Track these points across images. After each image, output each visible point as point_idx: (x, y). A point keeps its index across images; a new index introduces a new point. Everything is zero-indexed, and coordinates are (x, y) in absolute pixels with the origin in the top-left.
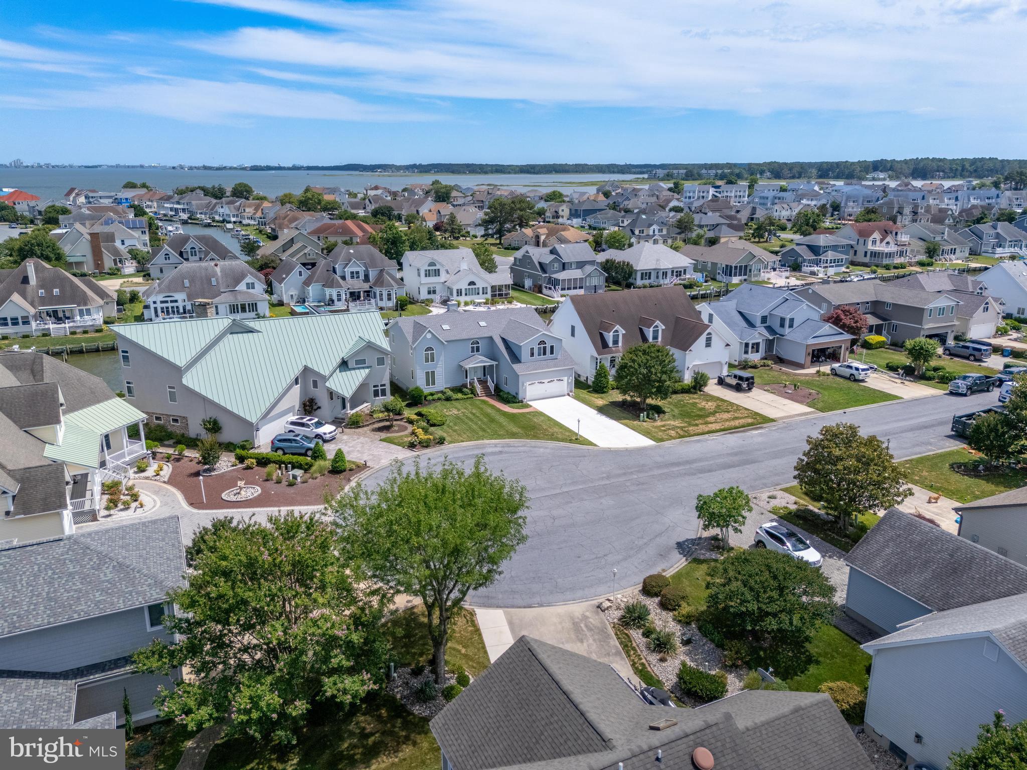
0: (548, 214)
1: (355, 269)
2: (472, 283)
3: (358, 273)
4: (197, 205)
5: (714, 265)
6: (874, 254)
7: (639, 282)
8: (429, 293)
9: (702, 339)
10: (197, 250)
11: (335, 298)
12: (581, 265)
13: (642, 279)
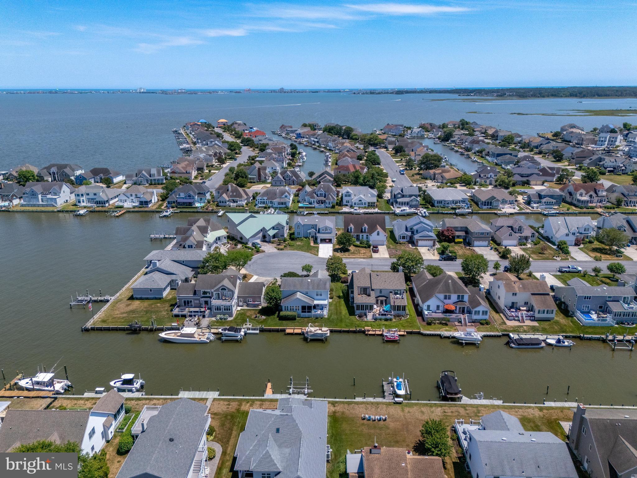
0: (484, 153)
1: (321, 193)
2: (360, 201)
4: (322, 141)
5: (480, 200)
6: (579, 201)
7: (436, 204)
8: (347, 202)
9: (376, 232)
11: (312, 202)
12: (410, 196)
13: (437, 203)
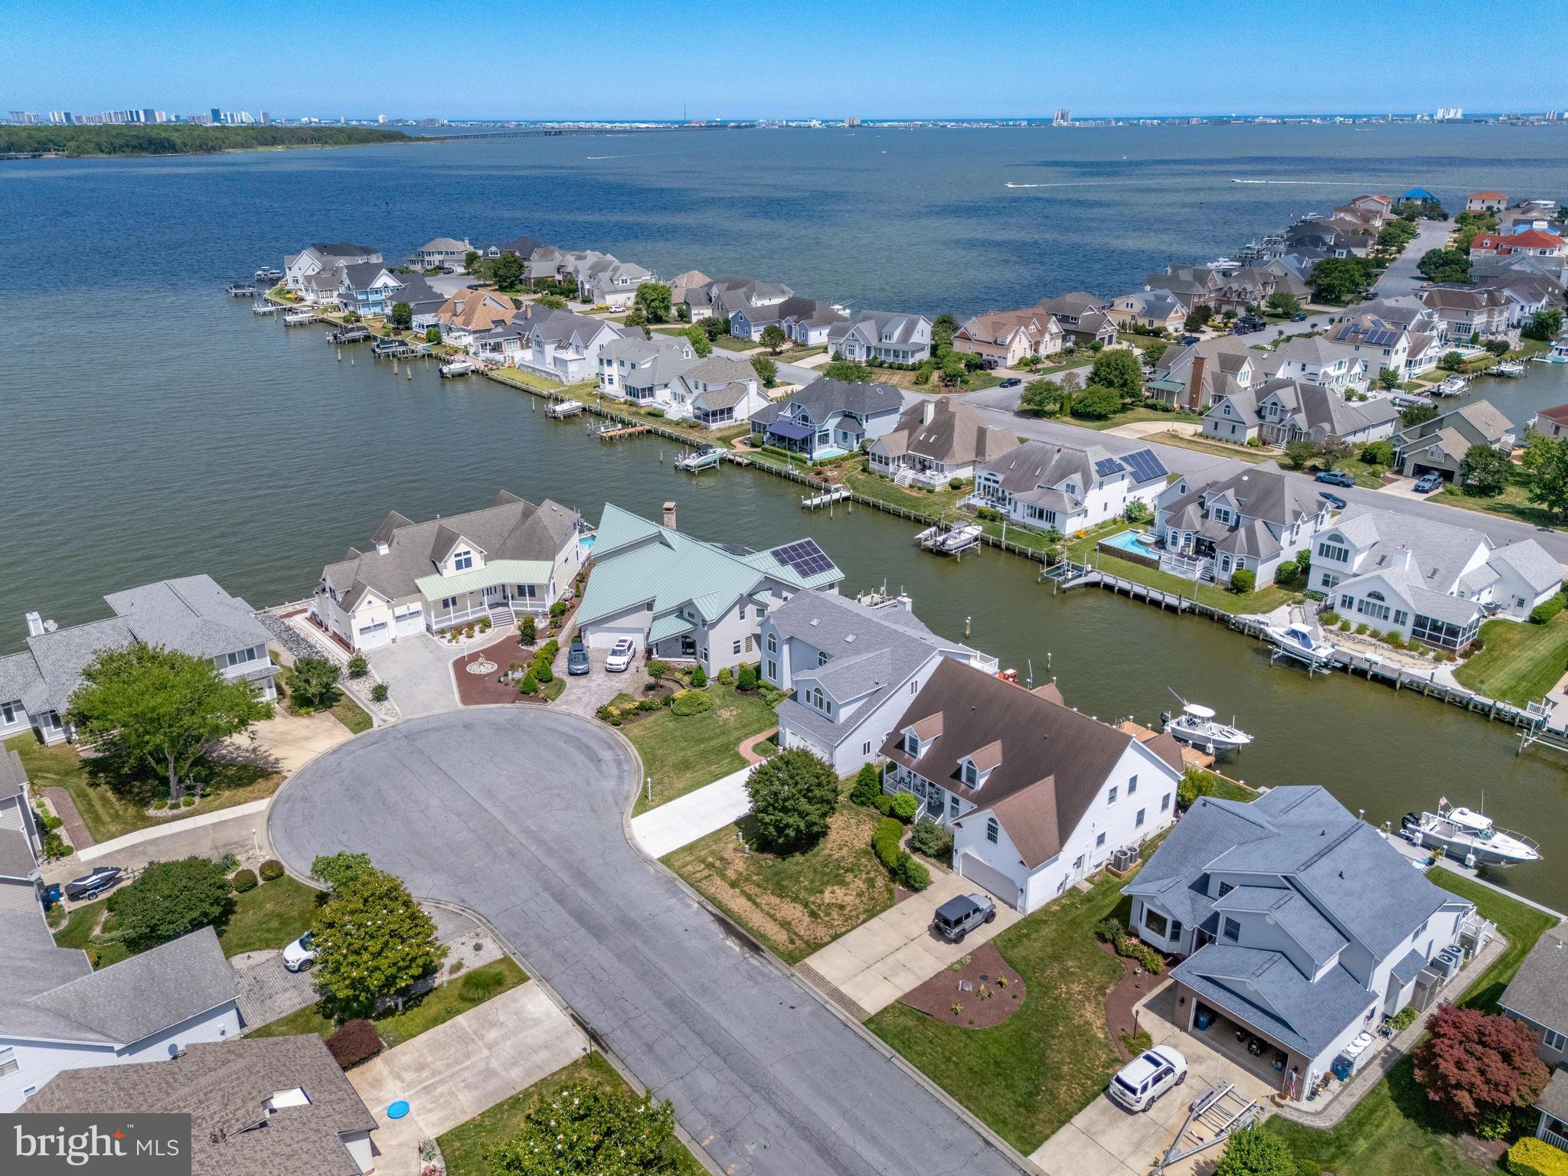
1: (1224, 507)
2: (1376, 595)
3: (1227, 513)
8: (1326, 583)
10: (1279, 408)
